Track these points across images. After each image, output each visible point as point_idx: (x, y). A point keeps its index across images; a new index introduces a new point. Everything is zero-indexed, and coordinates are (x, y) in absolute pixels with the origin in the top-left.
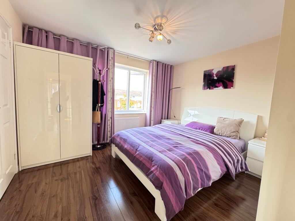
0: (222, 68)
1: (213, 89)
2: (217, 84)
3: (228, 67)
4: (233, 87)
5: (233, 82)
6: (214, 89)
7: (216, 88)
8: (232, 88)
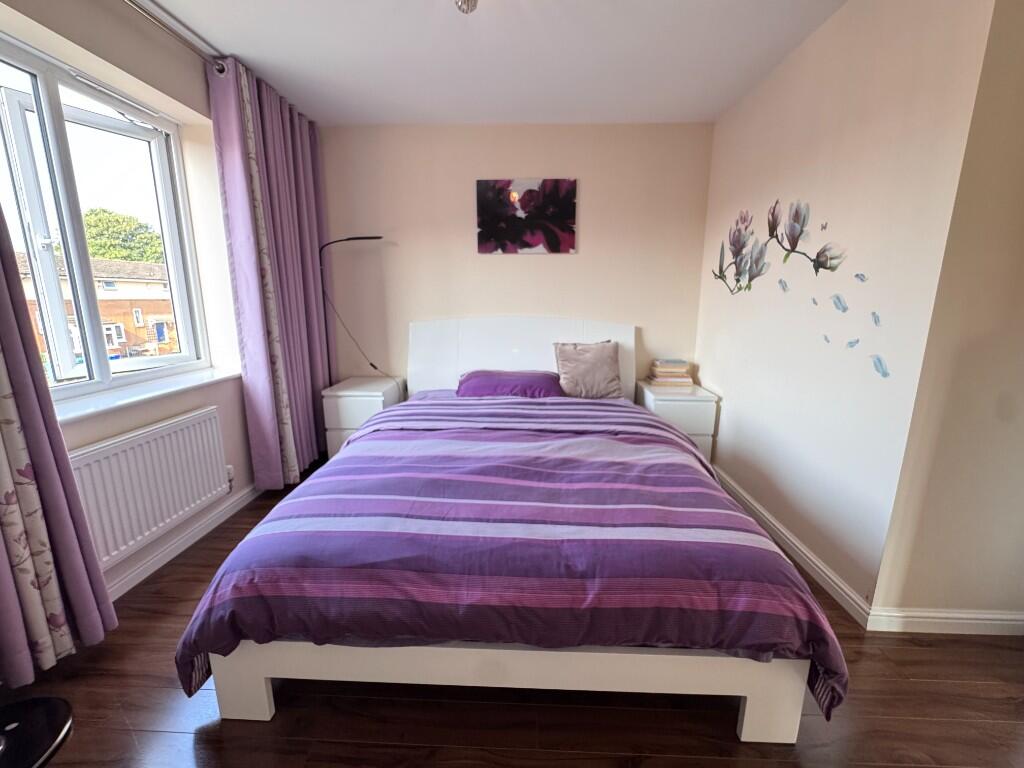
0: (540, 181)
1: (516, 252)
2: (528, 233)
3: (557, 183)
4: (573, 248)
5: (573, 232)
6: (519, 251)
7: (526, 250)
8: (571, 251)
